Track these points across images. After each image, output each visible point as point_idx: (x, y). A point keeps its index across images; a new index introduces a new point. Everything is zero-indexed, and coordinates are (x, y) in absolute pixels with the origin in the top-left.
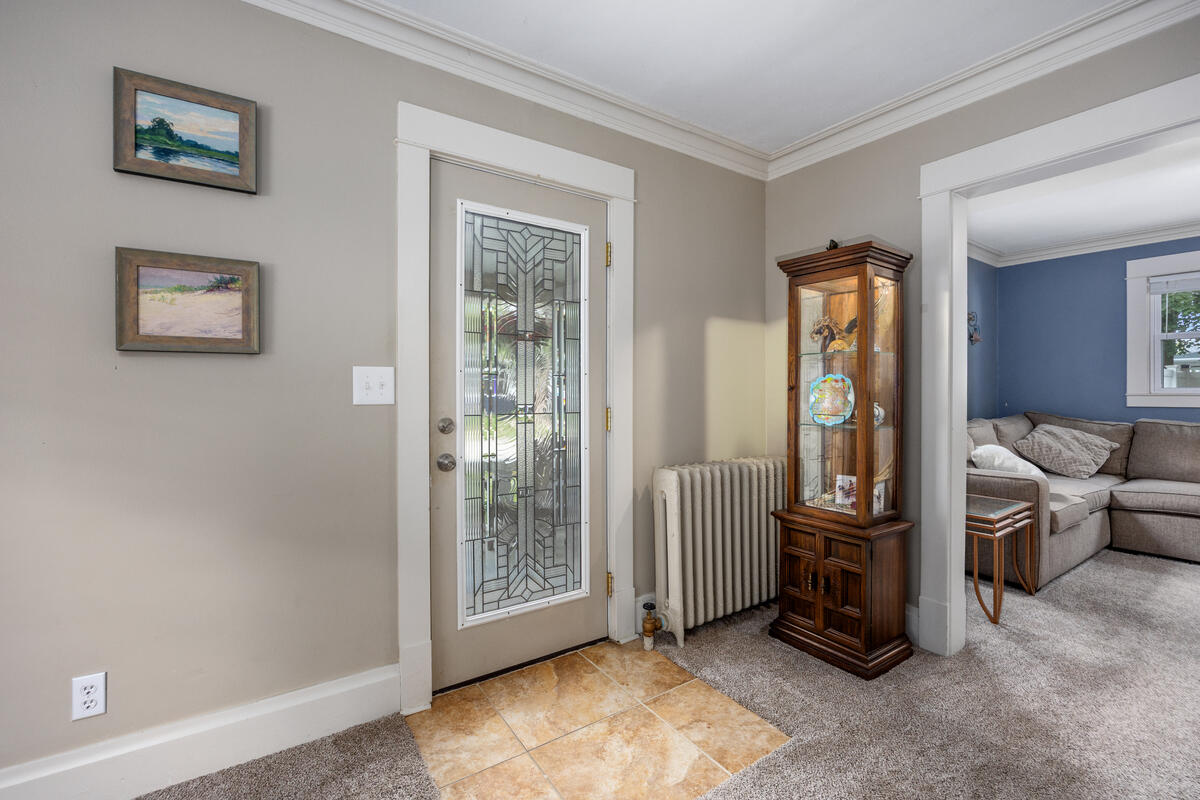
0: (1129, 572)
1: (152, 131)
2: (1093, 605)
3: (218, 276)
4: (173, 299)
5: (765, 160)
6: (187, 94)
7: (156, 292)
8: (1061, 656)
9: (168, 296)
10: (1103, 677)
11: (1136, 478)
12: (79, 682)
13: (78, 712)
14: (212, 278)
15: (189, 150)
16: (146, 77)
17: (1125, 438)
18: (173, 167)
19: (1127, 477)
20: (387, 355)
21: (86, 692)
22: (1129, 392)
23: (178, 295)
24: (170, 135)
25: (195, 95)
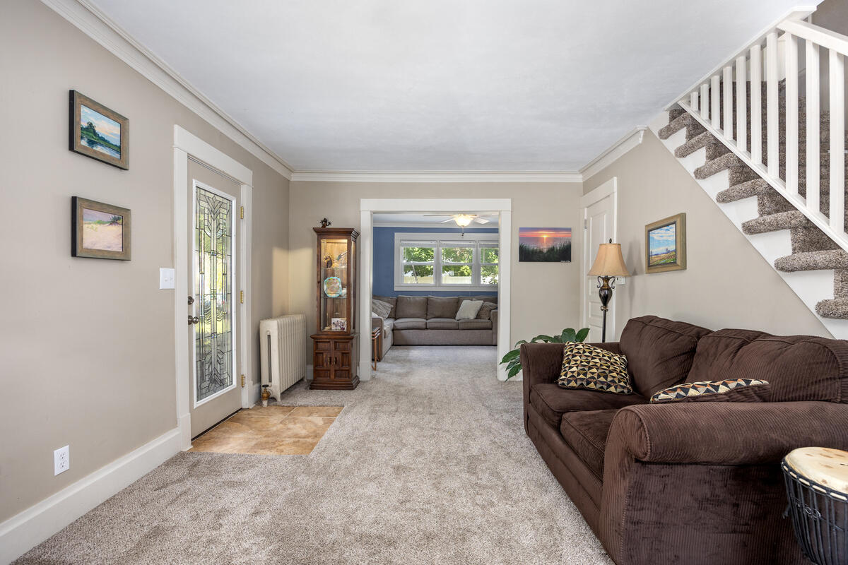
0: (400, 351)
1: (87, 129)
2: (396, 360)
3: (113, 216)
4: (96, 228)
5: (291, 171)
6: (101, 110)
7: (90, 224)
8: (396, 373)
9: (94, 226)
10: (407, 374)
11: (398, 319)
12: (57, 453)
13: (57, 471)
14: (110, 217)
15: (102, 142)
16: (87, 98)
17: (395, 303)
18: (95, 152)
19: (396, 319)
20: (171, 263)
21: (61, 459)
22: (395, 285)
23: (98, 226)
24: (94, 132)
25: (105, 111)
